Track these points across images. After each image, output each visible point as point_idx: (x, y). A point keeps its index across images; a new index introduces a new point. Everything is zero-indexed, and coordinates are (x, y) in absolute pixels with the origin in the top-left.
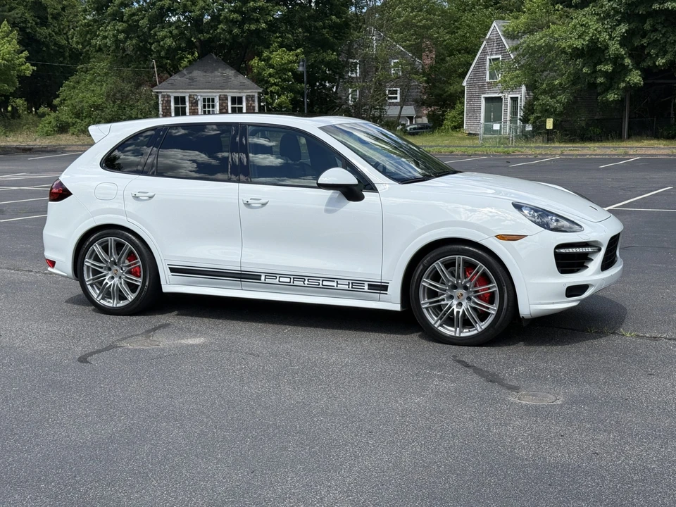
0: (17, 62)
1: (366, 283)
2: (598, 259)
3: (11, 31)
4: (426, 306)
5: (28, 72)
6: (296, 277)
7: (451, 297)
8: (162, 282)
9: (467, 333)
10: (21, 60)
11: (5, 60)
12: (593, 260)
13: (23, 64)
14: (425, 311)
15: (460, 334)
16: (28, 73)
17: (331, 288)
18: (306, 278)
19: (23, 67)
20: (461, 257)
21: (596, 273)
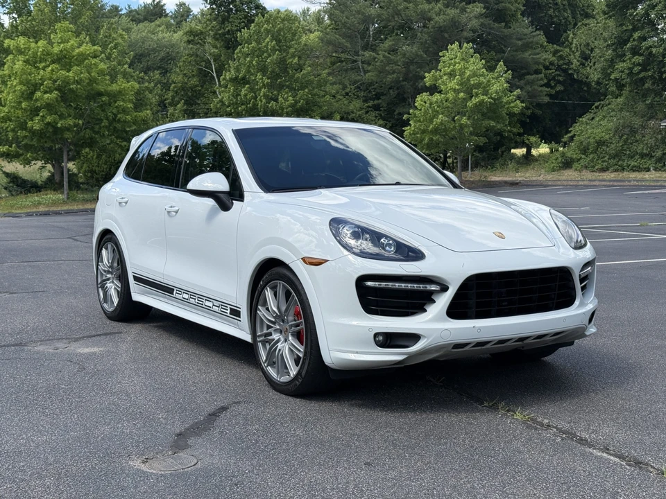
0: (505, 100)
1: (229, 306)
2: (443, 301)
3: (506, 72)
4: (261, 339)
5: (515, 109)
6: (192, 294)
7: (281, 332)
8: (132, 291)
9: (285, 379)
10: (511, 98)
11: (491, 98)
12: (434, 302)
13: (512, 102)
14: (260, 345)
15: (280, 378)
16: (516, 111)
17: (208, 308)
18: (197, 296)
19: (512, 105)
20: (281, 282)
21: (436, 319)
